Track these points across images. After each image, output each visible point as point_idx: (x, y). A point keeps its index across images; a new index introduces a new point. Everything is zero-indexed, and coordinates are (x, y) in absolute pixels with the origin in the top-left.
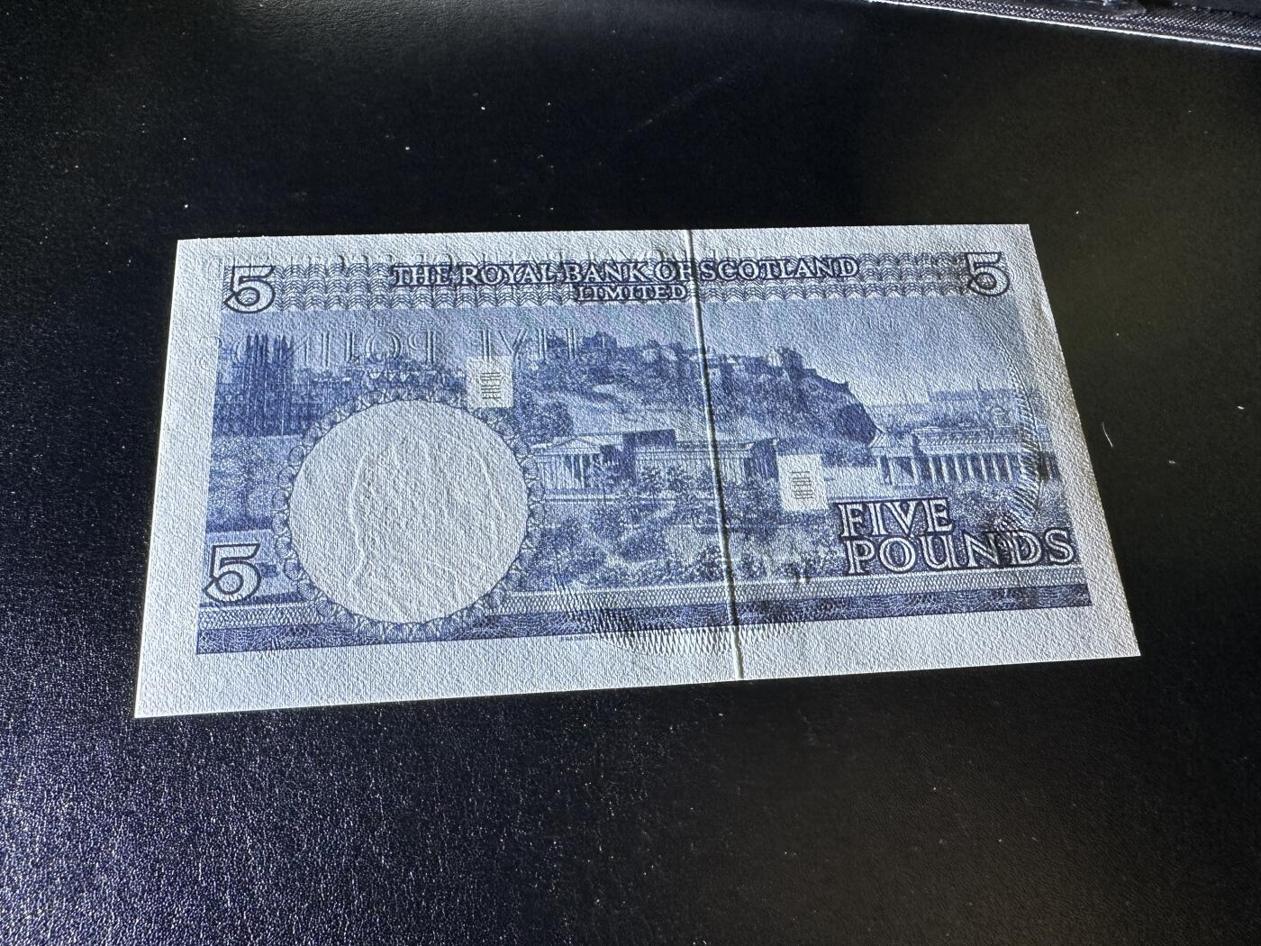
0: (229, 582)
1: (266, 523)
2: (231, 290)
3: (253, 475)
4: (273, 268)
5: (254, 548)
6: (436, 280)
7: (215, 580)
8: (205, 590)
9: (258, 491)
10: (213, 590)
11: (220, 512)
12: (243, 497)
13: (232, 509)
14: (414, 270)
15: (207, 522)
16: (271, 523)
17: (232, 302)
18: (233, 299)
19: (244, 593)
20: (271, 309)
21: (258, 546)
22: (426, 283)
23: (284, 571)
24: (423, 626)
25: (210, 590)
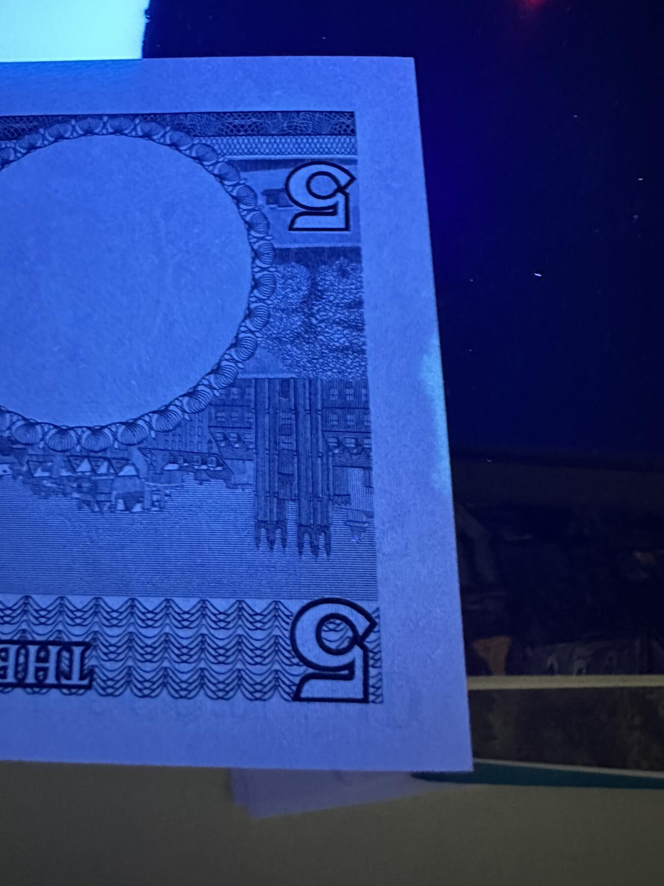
0: (323, 186)
1: (282, 256)
2: (365, 650)
3: (304, 322)
4: (297, 697)
5: (296, 226)
6: (18, 654)
7: (341, 189)
8: (353, 179)
9: (295, 298)
10: (343, 179)
11: (344, 273)
12: (315, 293)
13: (329, 277)
14: (51, 679)
15: (360, 262)
16: (275, 256)
17: (361, 624)
18: (361, 631)
19: (305, 172)
20: (295, 606)
21: (291, 228)
22: (33, 649)
23: (256, 196)
24: (89, 132)
25: (348, 178)
